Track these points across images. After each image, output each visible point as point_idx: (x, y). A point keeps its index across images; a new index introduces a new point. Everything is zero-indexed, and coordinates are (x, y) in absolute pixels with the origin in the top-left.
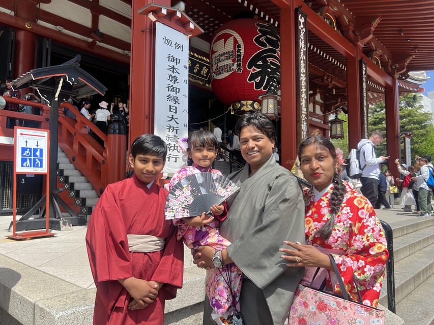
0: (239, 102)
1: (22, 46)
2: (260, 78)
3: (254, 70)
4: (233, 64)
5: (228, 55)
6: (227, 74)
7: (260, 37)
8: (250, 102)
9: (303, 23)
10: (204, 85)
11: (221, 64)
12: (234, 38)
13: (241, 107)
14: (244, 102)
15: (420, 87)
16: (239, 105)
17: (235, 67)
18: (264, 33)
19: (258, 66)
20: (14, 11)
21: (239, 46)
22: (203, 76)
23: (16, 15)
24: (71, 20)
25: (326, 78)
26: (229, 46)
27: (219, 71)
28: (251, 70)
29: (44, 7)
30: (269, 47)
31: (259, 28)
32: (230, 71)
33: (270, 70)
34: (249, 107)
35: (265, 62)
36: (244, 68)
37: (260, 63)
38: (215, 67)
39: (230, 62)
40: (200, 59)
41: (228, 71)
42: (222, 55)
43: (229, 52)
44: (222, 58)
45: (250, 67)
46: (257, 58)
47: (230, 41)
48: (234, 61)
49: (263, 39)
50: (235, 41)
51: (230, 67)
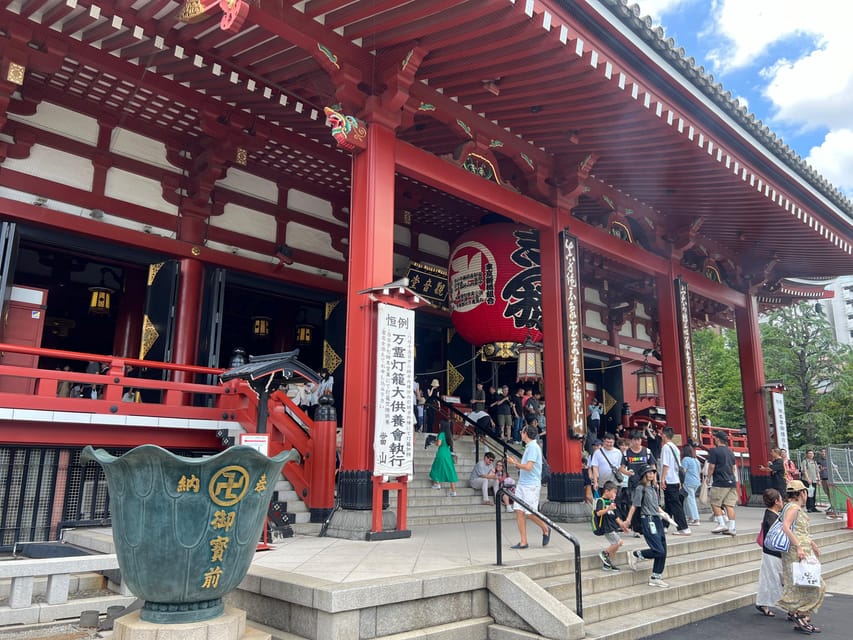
0: (493, 343)
1: (185, 279)
2: (521, 311)
3: (512, 300)
4: (482, 293)
5: (473, 279)
6: (472, 307)
7: (521, 252)
8: (509, 344)
9: (572, 250)
10: (440, 309)
11: (464, 291)
12: (483, 254)
13: (495, 352)
14: (501, 345)
15: (826, 288)
16: (493, 348)
17: (484, 296)
18: (526, 246)
19: (518, 295)
20: (177, 232)
21: (490, 266)
22: (437, 296)
23: (178, 238)
24: (249, 234)
25: (647, 282)
26: (476, 266)
27: (461, 301)
28: (508, 300)
29: (216, 221)
30: (534, 265)
31: (519, 239)
32: (478, 301)
33: (536, 299)
34: (508, 351)
35: (529, 287)
36: (498, 297)
37: (521, 289)
38: (455, 295)
39: (476, 289)
40: (433, 273)
41: (474, 302)
42: (465, 278)
43: (475, 275)
44: (465, 282)
45: (506, 296)
46: (518, 282)
47: (477, 259)
48: (482, 287)
49: (524, 255)
50: (484, 259)
51: (477, 297)
